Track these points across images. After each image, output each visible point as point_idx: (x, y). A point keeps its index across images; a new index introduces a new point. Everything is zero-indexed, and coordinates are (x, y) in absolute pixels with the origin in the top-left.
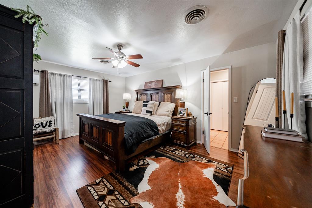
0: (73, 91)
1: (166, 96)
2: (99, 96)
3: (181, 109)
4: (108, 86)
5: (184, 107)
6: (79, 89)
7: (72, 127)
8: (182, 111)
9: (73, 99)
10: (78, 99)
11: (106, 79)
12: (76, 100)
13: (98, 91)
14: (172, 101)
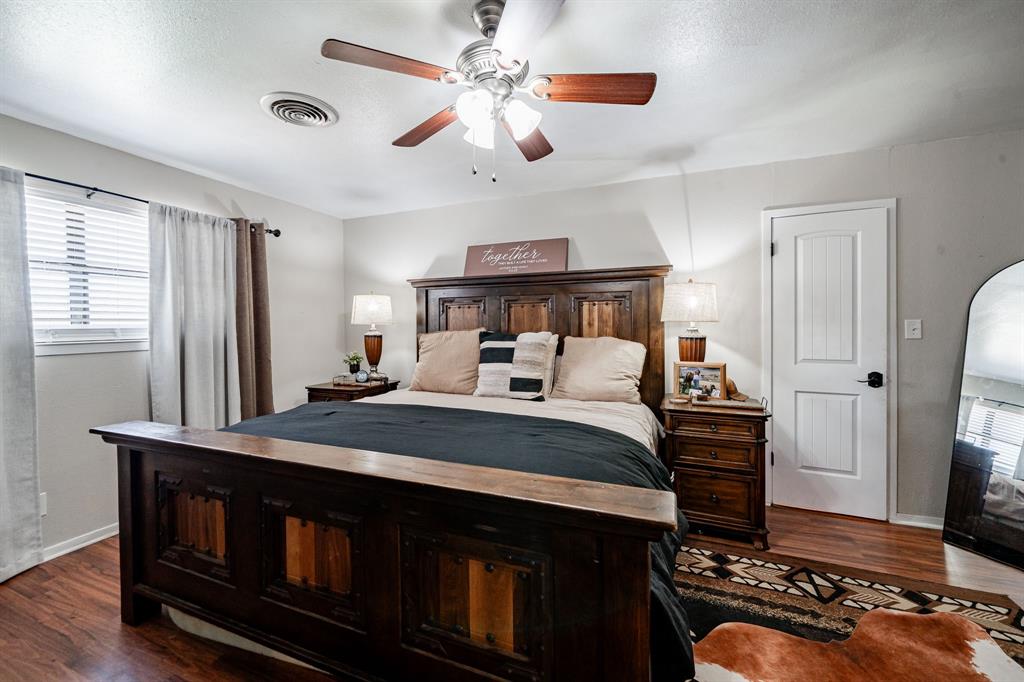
0: (32, 275)
1: (590, 312)
2: (216, 307)
3: (692, 368)
4: (264, 254)
5: (702, 359)
6: (77, 265)
7: (29, 509)
8: (695, 377)
9: (36, 325)
10: (67, 325)
11: (254, 217)
12: (56, 332)
13: (208, 278)
14: (627, 329)
